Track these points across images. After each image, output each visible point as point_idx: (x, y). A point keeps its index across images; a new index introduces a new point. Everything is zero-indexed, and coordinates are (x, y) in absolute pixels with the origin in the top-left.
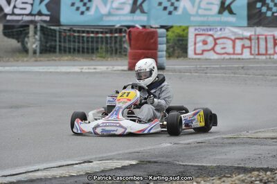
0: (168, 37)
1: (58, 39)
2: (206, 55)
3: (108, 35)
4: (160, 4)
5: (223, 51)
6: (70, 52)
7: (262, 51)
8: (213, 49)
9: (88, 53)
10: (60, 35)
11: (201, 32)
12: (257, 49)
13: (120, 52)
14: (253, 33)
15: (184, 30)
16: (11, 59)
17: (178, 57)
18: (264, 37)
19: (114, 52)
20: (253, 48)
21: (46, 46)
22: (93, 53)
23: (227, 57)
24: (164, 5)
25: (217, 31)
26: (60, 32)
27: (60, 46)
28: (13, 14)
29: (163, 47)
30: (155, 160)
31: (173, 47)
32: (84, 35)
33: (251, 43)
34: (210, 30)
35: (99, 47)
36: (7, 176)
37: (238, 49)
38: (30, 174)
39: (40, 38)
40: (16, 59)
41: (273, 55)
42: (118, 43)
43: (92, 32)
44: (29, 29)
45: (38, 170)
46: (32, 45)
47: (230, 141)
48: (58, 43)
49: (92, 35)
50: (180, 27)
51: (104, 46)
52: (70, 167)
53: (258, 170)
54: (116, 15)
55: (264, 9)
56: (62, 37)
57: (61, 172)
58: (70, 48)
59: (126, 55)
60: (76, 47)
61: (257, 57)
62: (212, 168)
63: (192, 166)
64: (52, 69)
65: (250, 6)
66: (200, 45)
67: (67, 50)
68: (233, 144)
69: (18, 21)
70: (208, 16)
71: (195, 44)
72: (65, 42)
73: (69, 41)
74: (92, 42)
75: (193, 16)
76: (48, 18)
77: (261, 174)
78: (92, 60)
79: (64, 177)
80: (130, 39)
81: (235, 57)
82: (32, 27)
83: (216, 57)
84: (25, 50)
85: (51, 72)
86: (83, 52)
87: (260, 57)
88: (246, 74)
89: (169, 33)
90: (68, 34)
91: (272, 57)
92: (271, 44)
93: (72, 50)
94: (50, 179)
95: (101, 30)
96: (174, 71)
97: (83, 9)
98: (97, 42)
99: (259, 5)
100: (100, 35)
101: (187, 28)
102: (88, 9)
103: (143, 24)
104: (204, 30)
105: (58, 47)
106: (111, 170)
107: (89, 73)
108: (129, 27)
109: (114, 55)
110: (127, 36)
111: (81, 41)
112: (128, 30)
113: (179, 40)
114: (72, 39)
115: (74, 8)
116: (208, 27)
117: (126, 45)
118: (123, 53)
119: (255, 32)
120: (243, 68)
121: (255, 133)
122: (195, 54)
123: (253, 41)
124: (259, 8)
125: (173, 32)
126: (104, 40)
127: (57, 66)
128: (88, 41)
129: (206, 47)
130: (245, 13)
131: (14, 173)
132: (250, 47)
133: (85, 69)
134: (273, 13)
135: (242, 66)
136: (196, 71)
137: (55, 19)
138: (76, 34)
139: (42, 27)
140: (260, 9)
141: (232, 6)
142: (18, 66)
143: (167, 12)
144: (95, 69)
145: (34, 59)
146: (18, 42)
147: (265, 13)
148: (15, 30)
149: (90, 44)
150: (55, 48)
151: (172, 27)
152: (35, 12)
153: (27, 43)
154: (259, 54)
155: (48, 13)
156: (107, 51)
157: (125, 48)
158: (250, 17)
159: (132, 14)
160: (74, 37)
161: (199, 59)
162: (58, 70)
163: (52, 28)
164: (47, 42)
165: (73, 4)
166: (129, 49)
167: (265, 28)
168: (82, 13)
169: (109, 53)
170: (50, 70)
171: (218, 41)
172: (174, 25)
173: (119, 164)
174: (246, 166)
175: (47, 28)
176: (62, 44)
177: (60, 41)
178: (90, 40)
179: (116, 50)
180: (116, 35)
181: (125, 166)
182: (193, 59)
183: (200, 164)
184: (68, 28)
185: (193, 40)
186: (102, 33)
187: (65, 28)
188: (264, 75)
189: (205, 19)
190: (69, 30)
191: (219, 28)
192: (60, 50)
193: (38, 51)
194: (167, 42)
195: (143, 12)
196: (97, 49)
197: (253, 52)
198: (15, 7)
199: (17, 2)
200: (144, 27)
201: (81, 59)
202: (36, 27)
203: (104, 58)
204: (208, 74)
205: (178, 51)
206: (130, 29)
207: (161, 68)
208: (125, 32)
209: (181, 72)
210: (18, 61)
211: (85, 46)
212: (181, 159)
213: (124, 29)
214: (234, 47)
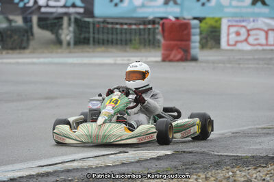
0: (202, 29)
1: (91, 30)
2: (240, 46)
3: (142, 27)
5: (256, 42)
6: (103, 44)
8: (246, 40)
9: (121, 44)
10: (94, 27)
11: (234, 24)
13: (153, 44)
15: (217, 21)
16: (46, 51)
17: (211, 48)
19: (147, 43)
21: (79, 38)
22: (126, 44)
23: (260, 48)
25: (249, 23)
26: (94, 24)
27: (94, 38)
28: (47, 6)
29: (196, 39)
30: (190, 150)
31: (206, 39)
32: (118, 26)
34: (243, 21)
35: (133, 38)
36: (43, 166)
38: (67, 164)
39: (75, 30)
40: (50, 50)
42: (151, 35)
43: (126, 24)
44: (62, 21)
45: (74, 160)
46: (66, 37)
47: (265, 131)
48: (91, 35)
49: (125, 27)
50: (213, 18)
51: (137, 38)
52: (105, 157)
54: (150, 7)
56: (96, 29)
57: (97, 162)
58: (103, 40)
59: (159, 47)
60: (110, 39)
62: (245, 157)
63: (227, 156)
64: (86, 60)
66: (233, 36)
67: (101, 41)
69: (52, 13)
70: (241, 7)
71: (228, 35)
72: (98, 33)
73: (103, 32)
75: (227, 7)
76: (81, 10)
78: (126, 51)
79: (101, 167)
80: (163, 30)
81: (268, 48)
82: (65, 20)
84: (59, 42)
85: (85, 64)
86: (117, 44)
89: (203, 25)
90: (102, 25)
93: (106, 42)
94: (86, 169)
95: (135, 22)
96: (207, 62)
97: (116, 1)
98: (131, 33)
100: (134, 27)
101: (219, 20)
102: (122, 1)
103: (178, 15)
104: (237, 21)
105: (91, 39)
106: (147, 160)
107: (122, 64)
108: (162, 19)
109: (147, 46)
110: (160, 28)
111: (115, 33)
112: (161, 22)
113: (212, 32)
116: (242, 19)
117: (159, 37)
118: (157, 44)
122: (229, 45)
125: (206, 23)
126: (138, 31)
127: (91, 57)
128: (121, 33)
131: (50, 163)
133: (119, 60)
136: (230, 62)
137: (89, 12)
138: (110, 26)
139: (76, 20)
142: (52, 58)
143: (200, 3)
144: (128, 60)
145: (67, 51)
146: (53, 33)
148: (49, 22)
149: (124, 36)
150: (89, 40)
151: (204, 18)
152: (69, 4)
153: (61, 35)
155: (83, 5)
156: (140, 43)
157: (159, 40)
159: (166, 6)
160: (108, 29)
161: (232, 50)
162: (92, 62)
163: (87, 19)
164: (80, 34)
166: (162, 41)
168: (116, 5)
169: (143, 45)
170: (84, 62)
171: (251, 33)
172: (207, 16)
173: (154, 154)
175: (80, 20)
176: (96, 36)
177: (94, 33)
178: (124, 31)
179: (149, 41)
180: (150, 26)
181: (160, 156)
182: (225, 50)
184: (101, 20)
185: (226, 31)
186: (135, 24)
187: (99, 20)
189: (238, 10)
190: (104, 22)
191: (251, 19)
192: (94, 41)
193: (72, 42)
194: (201, 33)
195: (176, 3)
196: (131, 40)
200: (177, 18)
201: (115, 50)
203: (137, 49)
204: (242, 66)
205: (211, 43)
206: (164, 21)
207: (195, 59)
208: (158, 23)
209: (214, 62)
210: (52, 52)
211: (119, 37)
212: (216, 149)
213: (157, 20)
214: (267, 38)
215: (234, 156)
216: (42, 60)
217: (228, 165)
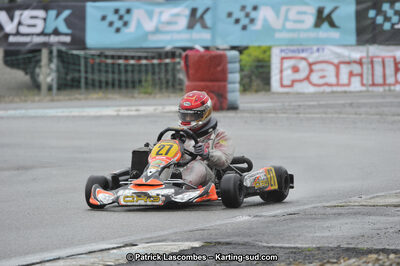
0: (243, 63)
1: (82, 68)
2: (298, 87)
3: (156, 61)
4: (230, 15)
5: (322, 81)
6: (100, 87)
7: (379, 79)
8: (307, 78)
9: (127, 87)
10: (86, 63)
11: (290, 55)
12: (370, 78)
13: (173, 86)
14: (364, 54)
15: (265, 52)
16: (17, 99)
17: (257, 91)
18: (380, 60)
19: (164, 86)
20: (365, 76)
21: (66, 79)
22: (134, 87)
23: (328, 89)
24: (235, 16)
25: (312, 53)
26: (86, 58)
27: (86, 78)
28: (18, 33)
29: (234, 77)
30: (228, 240)
31: (250, 77)
32: (121, 61)
33: (362, 68)
34: (303, 51)
35: (143, 78)
37: (344, 78)
38: (47, 264)
39: (58, 67)
40: (23, 98)
41: (394, 85)
42: (170, 73)
43: (133, 58)
44: (40, 55)
45: (59, 259)
46: (45, 78)
47: (335, 210)
48: (83, 75)
49: (132, 62)
50: (259, 47)
51: (150, 77)
52: (105, 253)
53: (377, 251)
54: (166, 32)
55: (380, 20)
56: (89, 65)
57: (92, 260)
58: (100, 82)
59: (182, 90)
60: (110, 80)
61: (371, 89)
62: (308, 249)
63: (281, 248)
64: (76, 112)
65: (360, 15)
66: (288, 73)
67: (97, 84)
68: (340, 214)
69: (25, 44)
70: (298, 31)
71: (281, 71)
72: (93, 73)
73: (100, 71)
74: (133, 71)
75: (280, 31)
76: (68, 39)
77: (381, 257)
78: (133, 97)
80: (187, 66)
81: (339, 89)
82: (45, 53)
83: (312, 89)
84: (36, 86)
85: (74, 117)
86: (120, 87)
87: (375, 89)
88: (356, 114)
89: (244, 57)
90: (97, 60)
91: (392, 88)
92: (390, 70)
93: (104, 85)
95: (145, 54)
96: (252, 111)
97: (118, 24)
98: (140, 71)
99: (372, 13)
100: (144, 62)
101: (269, 49)
102: (126, 24)
103: (206, 44)
104: (293, 51)
105: (83, 80)
107: (129, 117)
108: (185, 49)
109: (164, 90)
110: (182, 63)
111: (116, 70)
112: (184, 54)
113: (257, 67)
114: (103, 68)
115: (106, 23)
116: (300, 48)
117: (182, 76)
118: (178, 87)
119: (368, 52)
120: (351, 105)
121: (371, 198)
122: (282, 86)
123: (365, 67)
124: (372, 18)
125: (249, 55)
126: (150, 68)
127: (83, 107)
128: (126, 71)
129: (297, 76)
130: (352, 25)
132: (361, 75)
133: (124, 111)
134: (393, 25)
135: (349, 101)
136: (284, 110)
137: (79, 41)
138: (109, 61)
139: (59, 52)
140: (374, 19)
141: (334, 16)
142: (26, 109)
143: (239, 26)
144: (137, 110)
145: (48, 98)
146: (26, 73)
147: (381, 25)
148: (20, 57)
149: (130, 75)
150: (79, 82)
151: (246, 48)
152: (49, 30)
153: (38, 75)
154: (373, 85)
155: (69, 31)
156: (154, 85)
157: (180, 80)
158: (360, 32)
159: (190, 31)
160: (107, 65)
161: (287, 93)
162: (85, 114)
163: (75, 52)
164: (67, 74)
165: (104, 18)
166: (186, 82)
167: (381, 47)
168: (118, 30)
169: (158, 87)
170: (73, 114)
171: (314, 67)
172: (250, 44)
173: (175, 247)
174: (359, 246)
175: (66, 53)
176: (90, 76)
177: (86, 72)
178: (129, 68)
179: (167, 82)
180: (168, 61)
181: (184, 250)
182: (278, 93)
183: (292, 246)
184: (98, 52)
185: (278, 65)
186: (146, 58)
187: (93, 52)
188: (380, 114)
189: (295, 35)
190: (99, 56)
191: (315, 48)
192: (86, 83)
193: (55, 86)
194: (242, 70)
195: (204, 26)
196: (140, 81)
197: (365, 82)
198: (20, 23)
199: (23, 17)
200: (207, 48)
201: (116, 96)
202: (51, 52)
203: (150, 94)
204: (301, 116)
205: (256, 83)
206: (187, 52)
207: (233, 108)
208: (180, 56)
209: (261, 112)
210: (26, 101)
211: (123, 78)
212: (265, 238)
213: (178, 52)
214: (337, 75)
215: (291, 248)
216: (11, 113)
217: (283, 261)
